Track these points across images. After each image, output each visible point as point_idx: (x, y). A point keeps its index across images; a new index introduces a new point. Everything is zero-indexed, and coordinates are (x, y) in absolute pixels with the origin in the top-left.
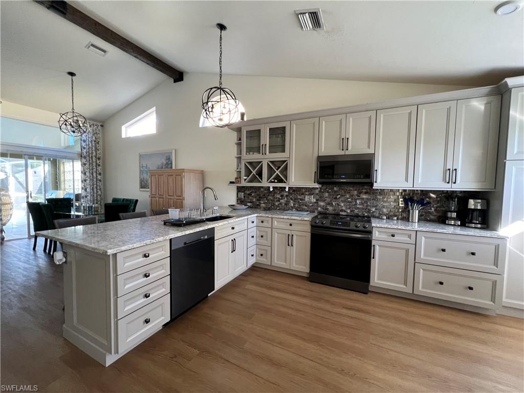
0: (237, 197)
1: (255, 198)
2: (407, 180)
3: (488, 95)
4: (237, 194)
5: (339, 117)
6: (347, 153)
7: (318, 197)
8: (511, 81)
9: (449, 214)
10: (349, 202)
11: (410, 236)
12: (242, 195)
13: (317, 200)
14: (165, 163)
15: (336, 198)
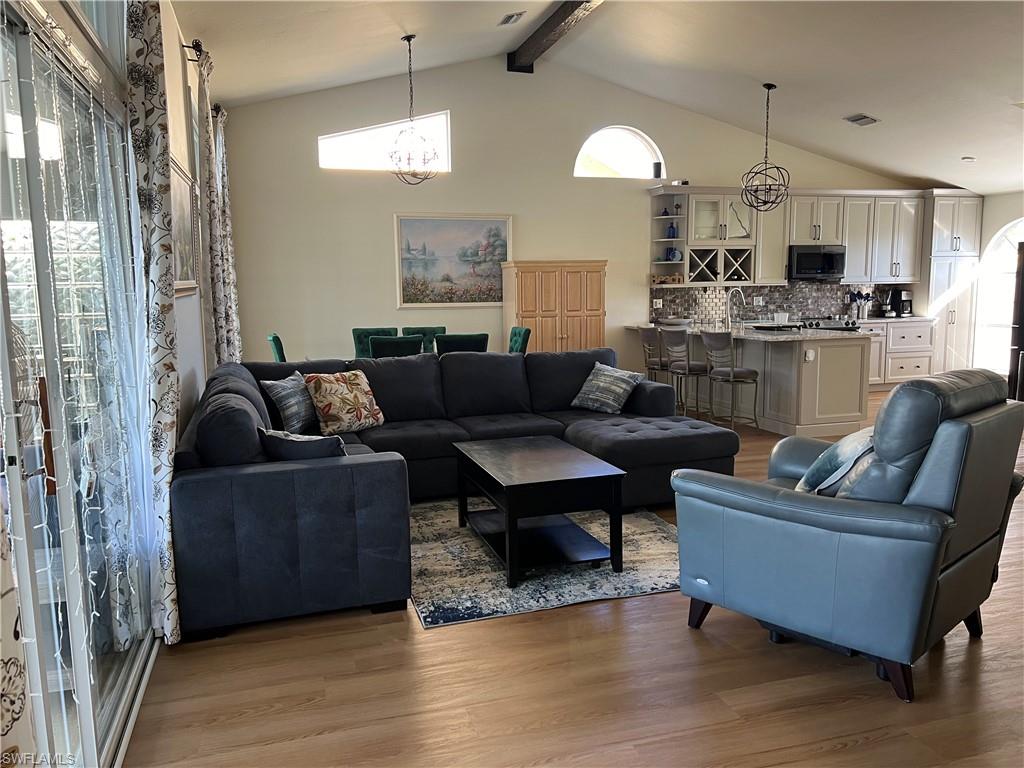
0: (652, 307)
1: (682, 305)
2: (866, 274)
3: (918, 197)
4: (652, 302)
5: (809, 200)
6: (818, 243)
7: (767, 298)
8: (936, 191)
9: (884, 308)
10: (801, 302)
11: (883, 329)
12: (659, 303)
13: (767, 303)
14: (484, 242)
15: (787, 299)
